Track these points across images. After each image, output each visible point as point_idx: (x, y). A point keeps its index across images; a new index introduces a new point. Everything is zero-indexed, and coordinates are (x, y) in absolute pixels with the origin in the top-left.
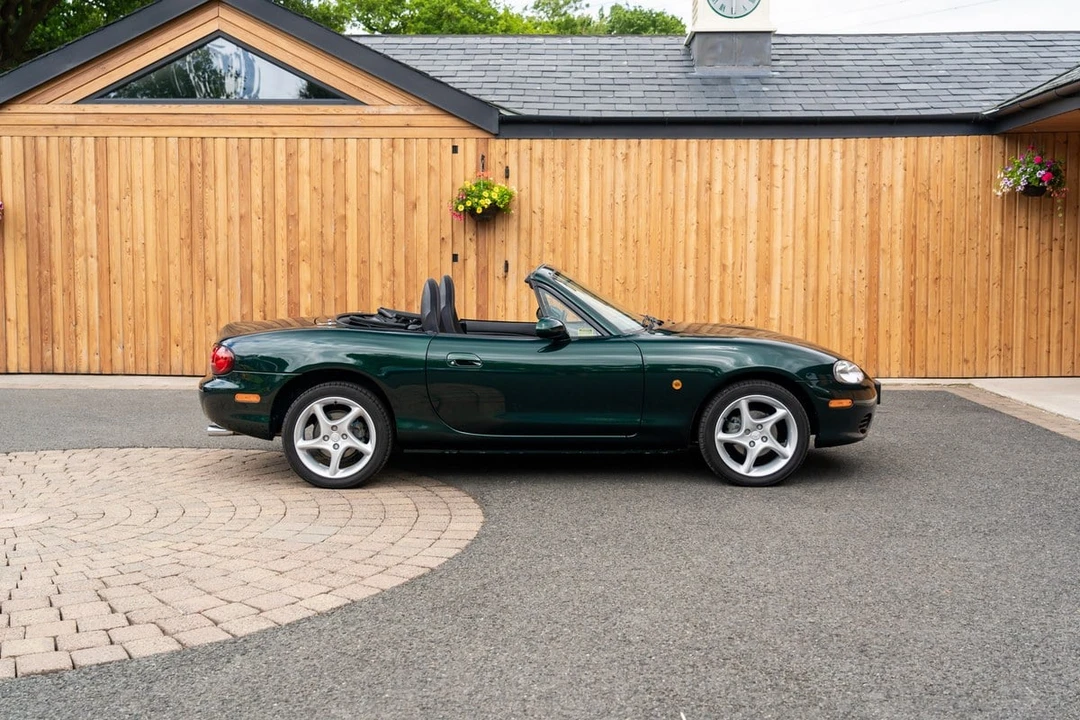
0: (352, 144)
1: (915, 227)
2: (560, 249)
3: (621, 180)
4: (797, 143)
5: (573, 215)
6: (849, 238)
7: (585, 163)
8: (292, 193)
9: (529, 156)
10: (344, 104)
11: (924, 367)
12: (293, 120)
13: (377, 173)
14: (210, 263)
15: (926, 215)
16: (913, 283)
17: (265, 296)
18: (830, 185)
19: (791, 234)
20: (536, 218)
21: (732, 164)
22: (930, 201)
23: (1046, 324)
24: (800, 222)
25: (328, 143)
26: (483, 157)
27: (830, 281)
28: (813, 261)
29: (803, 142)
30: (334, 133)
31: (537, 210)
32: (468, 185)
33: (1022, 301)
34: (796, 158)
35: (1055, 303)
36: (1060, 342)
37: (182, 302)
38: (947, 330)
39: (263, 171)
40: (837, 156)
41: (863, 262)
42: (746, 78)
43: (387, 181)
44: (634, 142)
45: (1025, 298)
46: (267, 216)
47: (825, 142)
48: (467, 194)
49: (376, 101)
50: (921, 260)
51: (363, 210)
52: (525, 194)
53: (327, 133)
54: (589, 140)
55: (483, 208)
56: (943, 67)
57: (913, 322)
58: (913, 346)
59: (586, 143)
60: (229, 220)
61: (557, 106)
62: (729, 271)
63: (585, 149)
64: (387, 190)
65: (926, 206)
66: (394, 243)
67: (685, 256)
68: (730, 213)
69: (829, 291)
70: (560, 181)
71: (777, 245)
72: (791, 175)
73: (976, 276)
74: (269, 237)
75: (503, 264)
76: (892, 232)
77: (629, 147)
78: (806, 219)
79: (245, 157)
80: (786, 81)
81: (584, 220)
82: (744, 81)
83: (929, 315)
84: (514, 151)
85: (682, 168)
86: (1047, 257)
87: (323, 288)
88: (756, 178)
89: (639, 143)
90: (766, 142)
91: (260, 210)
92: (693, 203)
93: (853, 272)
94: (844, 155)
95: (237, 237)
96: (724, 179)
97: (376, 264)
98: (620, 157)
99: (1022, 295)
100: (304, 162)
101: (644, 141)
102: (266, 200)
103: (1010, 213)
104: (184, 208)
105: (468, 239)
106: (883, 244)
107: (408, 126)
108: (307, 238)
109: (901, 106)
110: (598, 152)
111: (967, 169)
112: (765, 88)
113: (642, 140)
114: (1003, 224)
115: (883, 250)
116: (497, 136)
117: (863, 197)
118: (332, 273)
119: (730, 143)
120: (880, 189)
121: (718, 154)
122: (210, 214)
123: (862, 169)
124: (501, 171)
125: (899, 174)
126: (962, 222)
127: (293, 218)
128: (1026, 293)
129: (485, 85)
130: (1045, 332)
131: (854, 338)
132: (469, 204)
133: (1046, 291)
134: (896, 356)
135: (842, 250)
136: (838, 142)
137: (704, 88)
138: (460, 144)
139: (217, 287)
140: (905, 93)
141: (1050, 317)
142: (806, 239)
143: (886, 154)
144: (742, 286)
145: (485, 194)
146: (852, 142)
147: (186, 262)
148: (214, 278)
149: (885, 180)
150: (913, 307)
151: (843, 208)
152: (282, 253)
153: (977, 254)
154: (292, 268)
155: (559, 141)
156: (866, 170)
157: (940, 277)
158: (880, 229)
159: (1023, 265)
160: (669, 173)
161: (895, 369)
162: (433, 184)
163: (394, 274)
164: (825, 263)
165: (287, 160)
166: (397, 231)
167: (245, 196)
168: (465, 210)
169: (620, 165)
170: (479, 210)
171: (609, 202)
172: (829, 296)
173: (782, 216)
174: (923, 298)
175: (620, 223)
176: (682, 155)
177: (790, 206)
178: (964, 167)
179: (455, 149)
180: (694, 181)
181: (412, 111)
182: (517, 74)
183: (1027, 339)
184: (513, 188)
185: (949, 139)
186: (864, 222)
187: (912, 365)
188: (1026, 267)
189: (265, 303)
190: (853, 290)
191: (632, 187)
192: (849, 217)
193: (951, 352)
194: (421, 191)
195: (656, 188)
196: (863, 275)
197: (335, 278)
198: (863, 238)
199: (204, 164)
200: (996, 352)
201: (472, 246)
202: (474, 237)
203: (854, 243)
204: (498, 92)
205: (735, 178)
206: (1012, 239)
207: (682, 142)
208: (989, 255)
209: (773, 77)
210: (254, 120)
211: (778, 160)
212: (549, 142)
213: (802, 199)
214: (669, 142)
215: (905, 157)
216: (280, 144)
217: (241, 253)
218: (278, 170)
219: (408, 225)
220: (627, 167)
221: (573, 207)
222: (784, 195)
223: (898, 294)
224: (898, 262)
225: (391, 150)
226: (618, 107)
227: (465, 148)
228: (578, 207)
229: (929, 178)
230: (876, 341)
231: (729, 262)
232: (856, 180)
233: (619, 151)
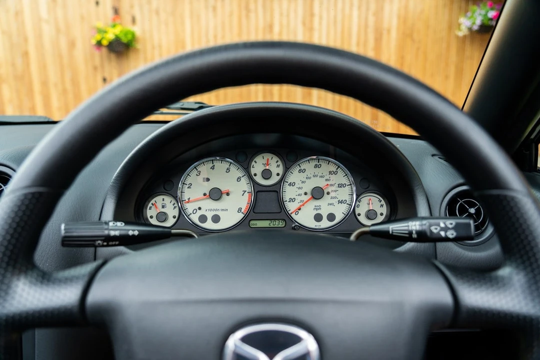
13: (46, 21)
15: (410, 50)
21: (286, 14)
43: (53, 26)
64: (53, 32)
70: (171, 26)
77: (216, 1)
98: (211, 9)
117: (371, 37)
120: (382, 32)
123: (370, 17)
124: (129, 18)
156: (374, 18)
160: (244, 20)
169: (211, 14)
180: (261, 26)
201: (115, 72)
202: (116, 66)
205: (288, 23)
220: (215, 15)
227: (104, 3)
232: (366, 26)
233: (210, 4)
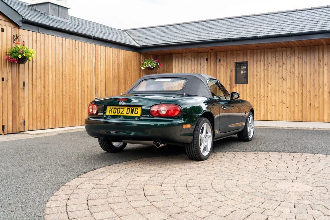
1: (125, 77)
2: (42, 78)
3: (61, 53)
5: (47, 65)
6: (114, 79)
7: (50, 44)
9: (31, 38)
18: (110, 62)
19: (102, 77)
20: (35, 64)
21: (89, 52)
24: (104, 73)
26: (14, 35)
28: (107, 86)
29: (104, 47)
31: (35, 62)
34: (103, 52)
40: (111, 53)
41: (116, 87)
44: (64, 39)
54: (51, 36)
62: (89, 88)
63: (50, 39)
65: (127, 71)
67: (78, 82)
68: (89, 68)
70: (42, 50)
71: (99, 80)
72: (102, 58)
75: (23, 83)
76: (122, 78)
77: (63, 41)
81: (50, 67)
84: (27, 35)
85: (77, 51)
88: (95, 57)
90: (97, 46)
92: (80, 64)
93: (115, 89)
94: (113, 53)
96: (87, 57)
98: (60, 44)
101: (67, 39)
105: (8, 72)
106: (120, 81)
110: (54, 41)
115: (120, 83)
116: (20, 28)
117: (116, 66)
119: (89, 44)
121: (86, 48)
125: (123, 61)
135: (113, 82)
136: (111, 49)
142: (105, 78)
143: (120, 54)
144: (92, 93)
146: (114, 49)
149: (120, 62)
151: (112, 70)
155: (42, 34)
158: (119, 77)
160: (74, 52)
164: (109, 86)
169: (60, 47)
171: (57, 60)
173: (101, 71)
175: (61, 69)
176: (77, 46)
177: (102, 68)
179: (3, 30)
180: (80, 56)
186: (117, 74)
191: (64, 56)
192: (114, 72)
195: (70, 57)
196: (117, 90)
198: (116, 79)
201: (10, 74)
202: (11, 71)
203: (115, 81)
205: (90, 57)
207: (77, 42)
211: (99, 52)
212: (38, 34)
213: (104, 65)
214: (73, 41)
215: (124, 56)
220: (62, 48)
221: (46, 61)
222: (101, 64)
224: (123, 87)
227: (7, 31)
228: (48, 61)
229: (128, 63)
231: (89, 85)
232: (115, 62)
233: (60, 42)
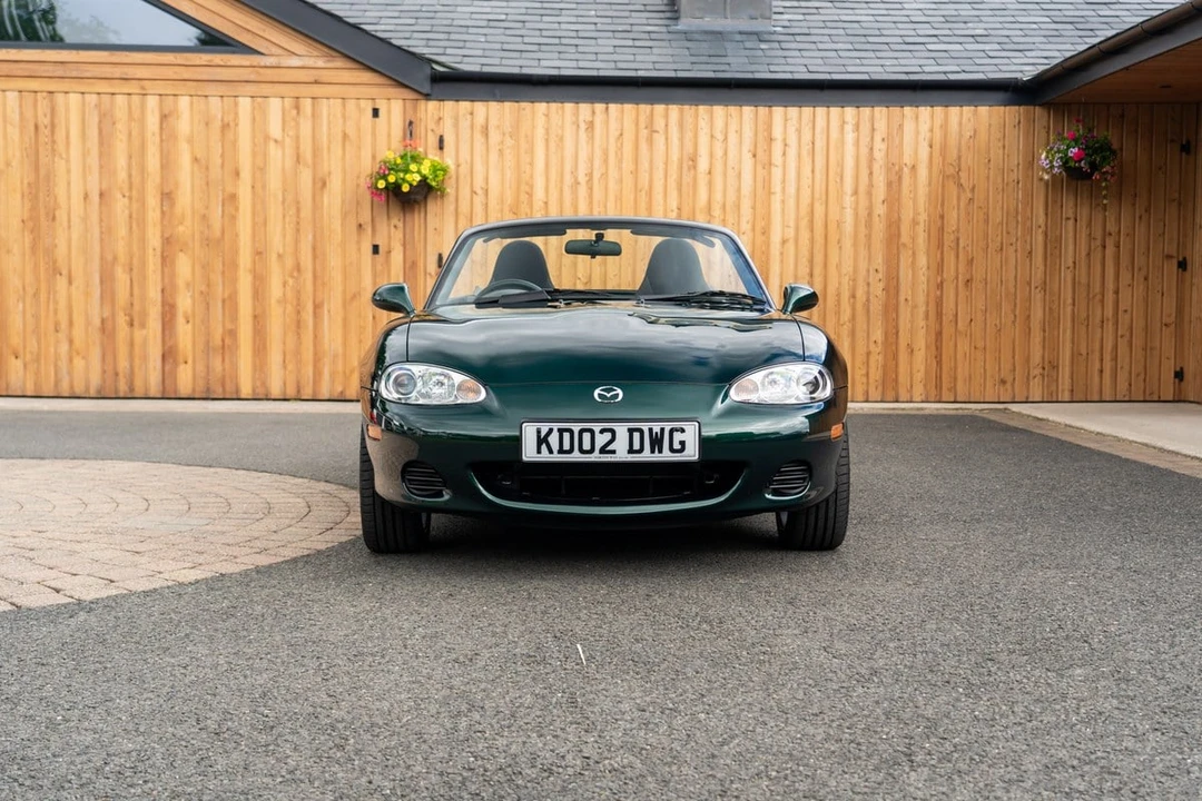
0: (245, 103)
1: (942, 217)
3: (583, 156)
4: (800, 113)
5: (524, 197)
6: (862, 229)
7: (540, 132)
8: (167, 164)
9: (469, 122)
10: (234, 52)
11: (953, 389)
12: (170, 73)
13: (276, 141)
14: (61, 251)
15: (955, 202)
16: (940, 286)
17: (132, 295)
18: (841, 165)
19: (792, 224)
20: (479, 200)
21: (720, 136)
22: (960, 186)
23: (1098, 336)
24: (804, 209)
25: (215, 102)
26: (411, 123)
27: (840, 283)
28: (819, 258)
29: (807, 111)
30: (222, 89)
31: (479, 192)
32: (390, 155)
33: (1069, 309)
34: (799, 131)
35: (1109, 312)
36: (1115, 359)
37: (24, 302)
38: (980, 344)
39: (130, 134)
40: (849, 128)
41: (879, 261)
42: (740, 33)
43: (289, 151)
44: (600, 107)
45: (1074, 305)
46: (134, 193)
47: (835, 111)
48: (388, 168)
49: (275, 50)
50: (950, 258)
51: (258, 188)
52: (464, 169)
53: (210, 89)
54: (544, 105)
55: (411, 185)
56: (981, 25)
57: (939, 334)
58: (939, 363)
59: (541, 107)
60: (86, 197)
61: (504, 62)
63: (541, 114)
64: (289, 163)
65: (955, 193)
66: (298, 230)
68: (718, 196)
69: (838, 295)
70: (509, 155)
71: (776, 238)
72: (792, 152)
73: (1016, 277)
74: (137, 220)
75: (436, 257)
76: (915, 223)
77: (594, 113)
78: (812, 205)
79: (106, 119)
80: (791, 38)
81: (538, 203)
82: (738, 37)
83: (959, 324)
84: (451, 116)
85: (659, 139)
86: (1099, 256)
87: (208, 285)
88: (750, 155)
89: (607, 108)
90: (762, 110)
91: (126, 186)
92: (673, 184)
93: (868, 271)
94: (857, 127)
95: (95, 218)
96: (711, 155)
97: (274, 257)
98: (583, 126)
99: (1070, 301)
100: (184, 125)
101: (612, 106)
102: (134, 173)
103: (1055, 202)
104: (26, 182)
105: (392, 227)
106: (905, 238)
107: (316, 82)
108: (188, 222)
109: (927, 69)
110: (555, 118)
111: (1004, 147)
112: (763, 46)
113: (610, 105)
114: (1047, 214)
115: (904, 245)
116: (427, 97)
117: (880, 180)
118: (218, 266)
119: (719, 110)
120: (901, 169)
121: (703, 124)
122: (61, 191)
123: (879, 146)
124: (433, 141)
125: (924, 152)
126: (999, 213)
127: (167, 197)
128: (1074, 300)
129: (416, 35)
130: (1097, 346)
131: (869, 354)
132: (392, 179)
133: (1099, 297)
134: (919, 376)
135: (855, 245)
136: (850, 112)
137: (689, 44)
138: (382, 105)
139: (70, 283)
140: (933, 55)
141: (1102, 327)
142: (812, 231)
143: (909, 127)
145: (413, 167)
146: (866, 111)
147: (28, 251)
148: (65, 272)
149: (907, 159)
150: (939, 315)
151: (856, 193)
152: (154, 240)
153: (1016, 251)
154: (166, 260)
155: (507, 104)
156: (883, 146)
157: (972, 279)
158: (899, 218)
159: (1071, 264)
160: (644, 146)
161: (918, 392)
162: (348, 157)
163: (299, 270)
164: (834, 260)
165: (161, 124)
166: (302, 215)
167: (106, 166)
168: (386, 188)
169: (583, 135)
170: (405, 188)
171: (568, 179)
172: (839, 301)
173: (783, 201)
174: (952, 305)
175: (583, 208)
176: (659, 123)
177: (792, 190)
178: (1000, 144)
179: (376, 113)
180: (675, 156)
181: (320, 63)
182: (455, 23)
183: (1075, 355)
184: (449, 162)
185: (983, 110)
186: (880, 209)
187: (939, 386)
188: (1075, 267)
189: (132, 304)
190: (868, 293)
191: (597, 163)
192: (863, 202)
193: (985, 370)
194: (333, 163)
195: (628, 165)
196: (880, 276)
197: (223, 273)
198: (879, 228)
199: (53, 126)
200: (1038, 371)
201: (398, 236)
202: (401, 225)
203: (869, 237)
204: (431, 43)
205: (726, 153)
206: (1058, 233)
207: (659, 108)
208: (1030, 253)
209: (775, 33)
210: (117, 72)
211: (777, 132)
212: (494, 105)
213: (806, 182)
214: (645, 108)
215: (931, 130)
216: (152, 102)
217: (102, 240)
218: (149, 135)
219: (316, 206)
220: (591, 138)
221: (524, 188)
222: (784, 175)
223: (921, 299)
224: (922, 261)
225: (294, 112)
226: (581, 64)
227: (389, 112)
228: (532, 187)
229: (959, 158)
230: (895, 357)
232: (871, 160)
233: (581, 118)
